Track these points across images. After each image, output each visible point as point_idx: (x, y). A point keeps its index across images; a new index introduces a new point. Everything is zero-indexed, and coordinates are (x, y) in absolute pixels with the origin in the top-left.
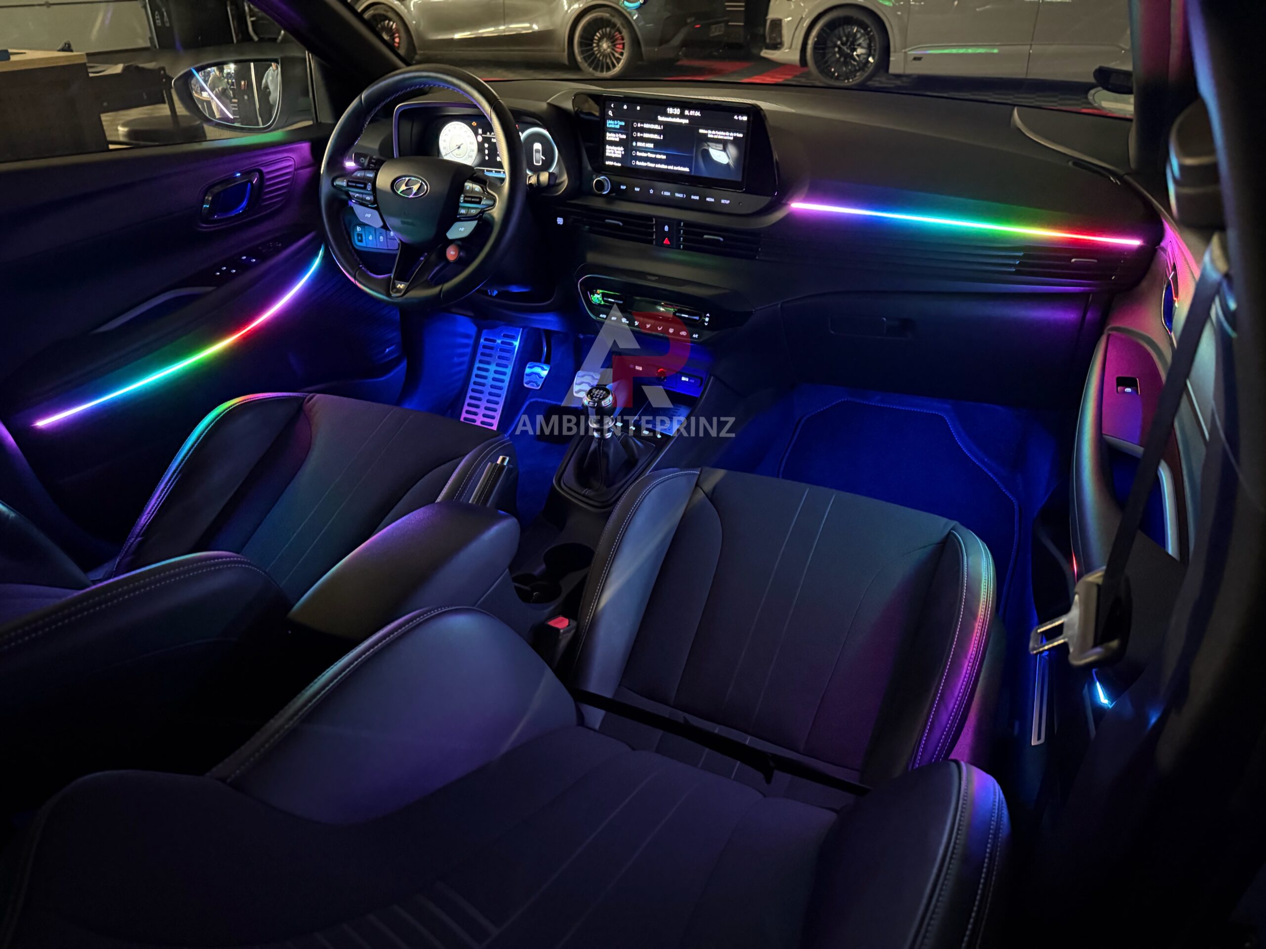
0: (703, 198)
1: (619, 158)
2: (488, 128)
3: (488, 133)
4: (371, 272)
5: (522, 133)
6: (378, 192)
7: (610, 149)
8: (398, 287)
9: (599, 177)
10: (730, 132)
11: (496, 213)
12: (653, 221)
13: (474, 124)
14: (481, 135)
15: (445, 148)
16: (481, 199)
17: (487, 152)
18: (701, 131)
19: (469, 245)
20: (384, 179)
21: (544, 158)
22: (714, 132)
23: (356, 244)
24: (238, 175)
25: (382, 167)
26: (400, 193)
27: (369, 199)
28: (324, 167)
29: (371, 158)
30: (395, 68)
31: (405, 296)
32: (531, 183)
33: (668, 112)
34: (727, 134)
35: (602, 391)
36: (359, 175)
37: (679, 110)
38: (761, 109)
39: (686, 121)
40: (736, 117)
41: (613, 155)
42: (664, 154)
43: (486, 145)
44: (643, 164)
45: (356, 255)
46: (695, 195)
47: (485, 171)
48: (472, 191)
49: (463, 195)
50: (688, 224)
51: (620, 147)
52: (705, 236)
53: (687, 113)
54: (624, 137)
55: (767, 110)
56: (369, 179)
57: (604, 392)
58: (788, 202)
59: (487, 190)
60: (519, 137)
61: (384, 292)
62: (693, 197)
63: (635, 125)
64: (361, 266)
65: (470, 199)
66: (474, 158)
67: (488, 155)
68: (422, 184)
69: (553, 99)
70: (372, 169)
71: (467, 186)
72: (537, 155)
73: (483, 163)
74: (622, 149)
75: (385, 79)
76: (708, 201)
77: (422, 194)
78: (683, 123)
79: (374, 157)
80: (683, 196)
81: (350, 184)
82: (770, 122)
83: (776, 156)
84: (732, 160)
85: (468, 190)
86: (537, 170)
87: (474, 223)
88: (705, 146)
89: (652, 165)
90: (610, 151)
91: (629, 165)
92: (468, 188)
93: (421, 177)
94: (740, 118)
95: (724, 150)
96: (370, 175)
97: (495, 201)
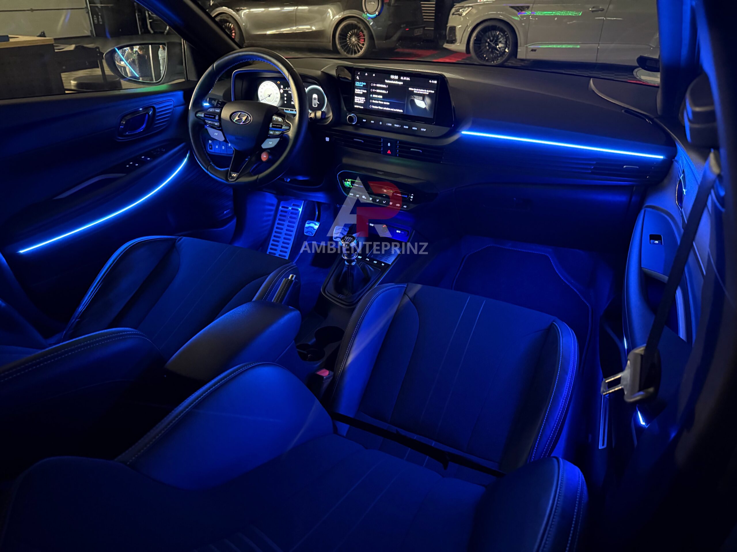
0: (410, 128)
1: (362, 103)
2: (287, 85)
3: (287, 88)
4: (217, 167)
5: (306, 89)
6: (222, 121)
7: (357, 99)
8: (233, 175)
9: (351, 114)
10: (427, 90)
11: (291, 134)
12: (381, 140)
13: (279, 82)
14: (282, 89)
15: (261, 96)
16: (282, 126)
17: (285, 99)
18: (410, 89)
19: (274, 152)
20: (226, 113)
21: (319, 103)
22: (417, 90)
23: (208, 150)
24: (141, 109)
25: (225, 106)
26: (235, 121)
27: (217, 124)
28: (191, 106)
29: (218, 101)
30: (234, 50)
31: (237, 181)
32: (311, 117)
33: (391, 78)
34: (425, 91)
35: (350, 238)
36: (211, 111)
37: (397, 76)
38: (445, 77)
39: (402, 83)
40: (430, 81)
41: (359, 102)
42: (388, 102)
43: (285, 95)
44: (376, 107)
45: (208, 157)
46: (405, 126)
47: (285, 110)
48: (277, 121)
49: (271, 123)
50: (401, 142)
51: (363, 97)
52: (412, 149)
53: (402, 78)
54: (365, 91)
55: (448, 78)
56: (217, 113)
57: (352, 238)
58: (460, 131)
59: (285, 120)
60: (305, 91)
61: (224, 179)
62: (405, 127)
63: (372, 85)
64: (211, 163)
65: (275, 126)
66: (278, 102)
67: (286, 101)
68: (248, 116)
69: (324, 70)
70: (219, 107)
71: (274, 118)
72: (315, 101)
73: (283, 105)
74: (364, 98)
75: (227, 56)
76: (413, 129)
77: (248, 122)
78: (400, 84)
79: (220, 100)
80: (399, 126)
81: (205, 115)
82: (450, 84)
83: (453, 104)
84: (428, 106)
85: (274, 120)
86: (314, 110)
87: (278, 139)
88: (412, 97)
89: (382, 108)
90: (357, 100)
91: (368, 108)
92: (274, 119)
93: (247, 113)
94: (433, 82)
95: (423, 100)
96: (218, 111)
97: (290, 127)
